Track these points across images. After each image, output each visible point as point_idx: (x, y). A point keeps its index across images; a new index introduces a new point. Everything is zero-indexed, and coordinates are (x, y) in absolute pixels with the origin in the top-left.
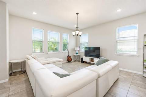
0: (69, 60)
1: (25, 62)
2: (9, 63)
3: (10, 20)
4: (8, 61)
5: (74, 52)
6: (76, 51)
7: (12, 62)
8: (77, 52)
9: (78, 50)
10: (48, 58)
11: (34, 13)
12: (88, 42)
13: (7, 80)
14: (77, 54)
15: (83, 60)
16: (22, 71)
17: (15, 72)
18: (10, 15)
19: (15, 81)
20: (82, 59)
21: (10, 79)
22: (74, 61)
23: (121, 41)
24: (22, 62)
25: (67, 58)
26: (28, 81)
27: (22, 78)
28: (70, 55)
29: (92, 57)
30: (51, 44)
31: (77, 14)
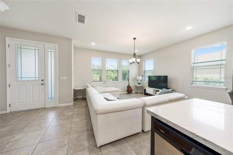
0: (129, 91)
1: (85, 89)
2: (74, 90)
3: (74, 52)
4: (73, 88)
5: (136, 82)
6: (138, 80)
7: (76, 89)
8: (140, 82)
9: (141, 79)
10: (106, 87)
11: (93, 44)
12: (153, 69)
13: (72, 104)
14: (139, 84)
15: (147, 92)
16: (83, 98)
17: (78, 98)
18: (74, 47)
19: (78, 105)
20: (145, 90)
21: (74, 104)
22: (136, 93)
23: (199, 68)
24: (83, 90)
25: (127, 89)
26: (87, 107)
27: (83, 103)
28: (130, 86)
29: (158, 88)
30: (110, 72)
31: (135, 39)
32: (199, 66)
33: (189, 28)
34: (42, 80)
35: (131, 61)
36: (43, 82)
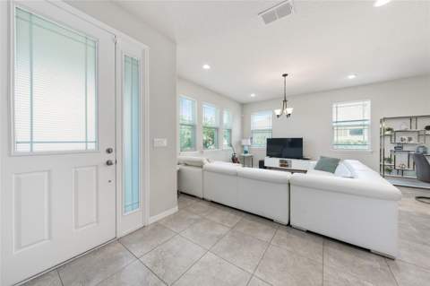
8: (246, 149)
14: (246, 152)
15: (265, 165)
20: (262, 162)
31: (285, 75)
32: (341, 126)
33: (352, 77)
34: (109, 151)
35: (278, 112)
36: (111, 157)
